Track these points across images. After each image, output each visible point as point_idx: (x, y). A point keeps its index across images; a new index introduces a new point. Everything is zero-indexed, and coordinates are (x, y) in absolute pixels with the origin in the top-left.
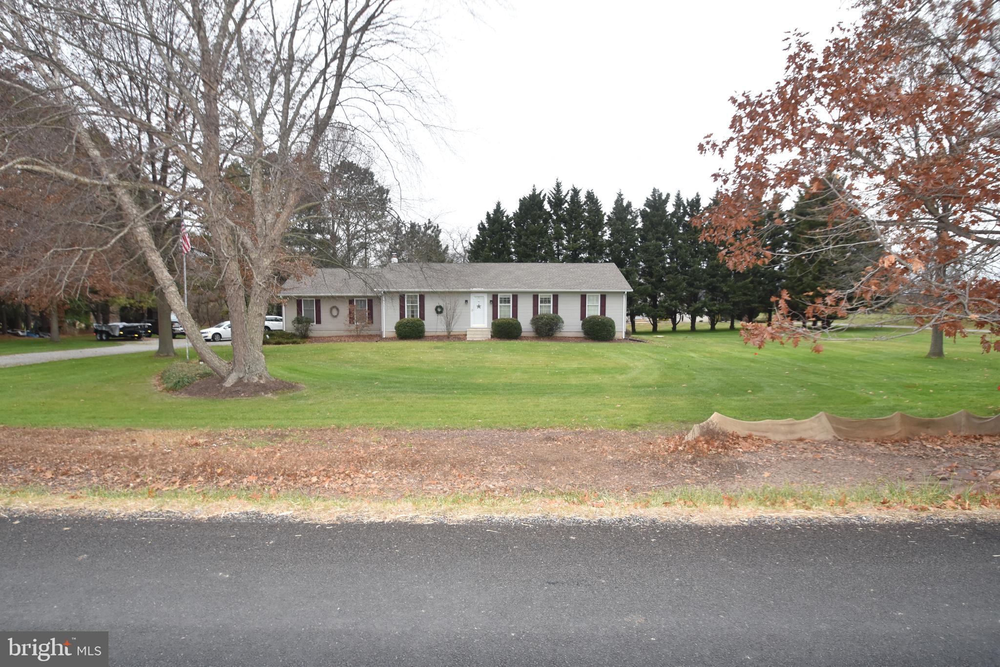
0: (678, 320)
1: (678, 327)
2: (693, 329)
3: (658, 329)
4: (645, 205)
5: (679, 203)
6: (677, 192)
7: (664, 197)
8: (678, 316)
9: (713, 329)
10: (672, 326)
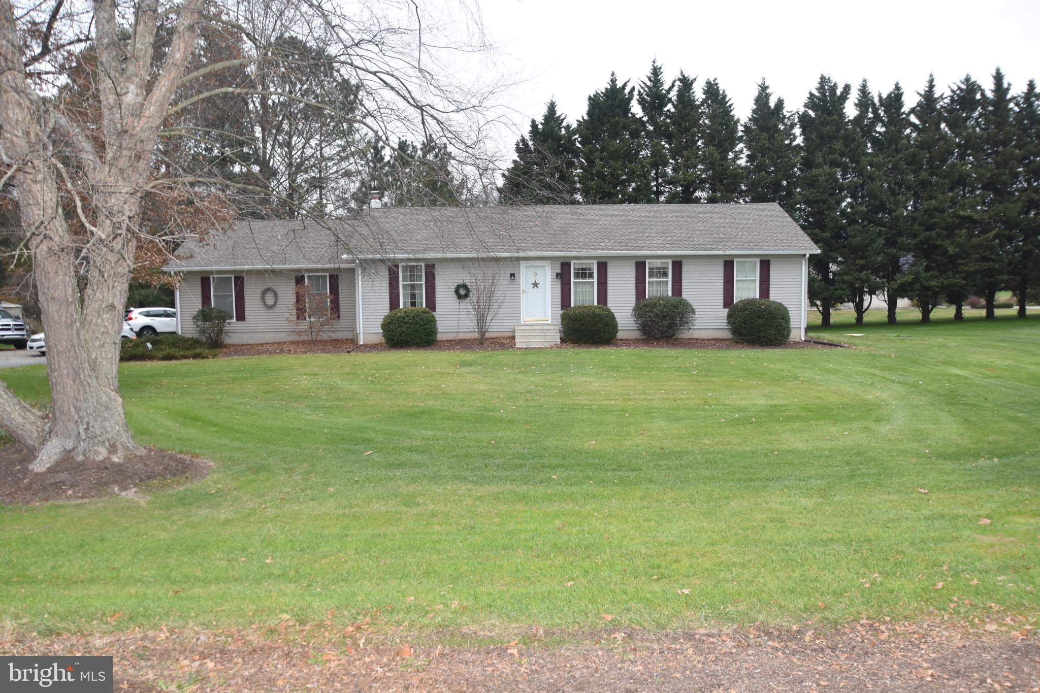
0: (866, 304)
1: (867, 318)
2: (892, 321)
3: (832, 321)
4: (806, 106)
5: (865, 101)
6: (861, 82)
7: (838, 93)
8: (867, 298)
9: (925, 320)
10: (855, 315)
